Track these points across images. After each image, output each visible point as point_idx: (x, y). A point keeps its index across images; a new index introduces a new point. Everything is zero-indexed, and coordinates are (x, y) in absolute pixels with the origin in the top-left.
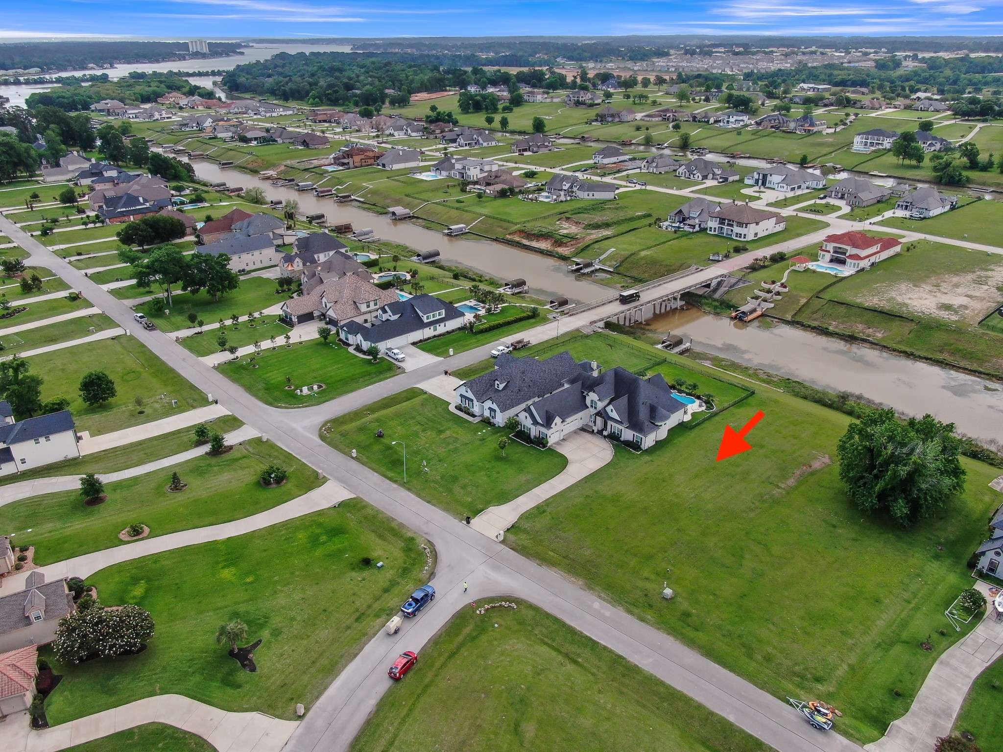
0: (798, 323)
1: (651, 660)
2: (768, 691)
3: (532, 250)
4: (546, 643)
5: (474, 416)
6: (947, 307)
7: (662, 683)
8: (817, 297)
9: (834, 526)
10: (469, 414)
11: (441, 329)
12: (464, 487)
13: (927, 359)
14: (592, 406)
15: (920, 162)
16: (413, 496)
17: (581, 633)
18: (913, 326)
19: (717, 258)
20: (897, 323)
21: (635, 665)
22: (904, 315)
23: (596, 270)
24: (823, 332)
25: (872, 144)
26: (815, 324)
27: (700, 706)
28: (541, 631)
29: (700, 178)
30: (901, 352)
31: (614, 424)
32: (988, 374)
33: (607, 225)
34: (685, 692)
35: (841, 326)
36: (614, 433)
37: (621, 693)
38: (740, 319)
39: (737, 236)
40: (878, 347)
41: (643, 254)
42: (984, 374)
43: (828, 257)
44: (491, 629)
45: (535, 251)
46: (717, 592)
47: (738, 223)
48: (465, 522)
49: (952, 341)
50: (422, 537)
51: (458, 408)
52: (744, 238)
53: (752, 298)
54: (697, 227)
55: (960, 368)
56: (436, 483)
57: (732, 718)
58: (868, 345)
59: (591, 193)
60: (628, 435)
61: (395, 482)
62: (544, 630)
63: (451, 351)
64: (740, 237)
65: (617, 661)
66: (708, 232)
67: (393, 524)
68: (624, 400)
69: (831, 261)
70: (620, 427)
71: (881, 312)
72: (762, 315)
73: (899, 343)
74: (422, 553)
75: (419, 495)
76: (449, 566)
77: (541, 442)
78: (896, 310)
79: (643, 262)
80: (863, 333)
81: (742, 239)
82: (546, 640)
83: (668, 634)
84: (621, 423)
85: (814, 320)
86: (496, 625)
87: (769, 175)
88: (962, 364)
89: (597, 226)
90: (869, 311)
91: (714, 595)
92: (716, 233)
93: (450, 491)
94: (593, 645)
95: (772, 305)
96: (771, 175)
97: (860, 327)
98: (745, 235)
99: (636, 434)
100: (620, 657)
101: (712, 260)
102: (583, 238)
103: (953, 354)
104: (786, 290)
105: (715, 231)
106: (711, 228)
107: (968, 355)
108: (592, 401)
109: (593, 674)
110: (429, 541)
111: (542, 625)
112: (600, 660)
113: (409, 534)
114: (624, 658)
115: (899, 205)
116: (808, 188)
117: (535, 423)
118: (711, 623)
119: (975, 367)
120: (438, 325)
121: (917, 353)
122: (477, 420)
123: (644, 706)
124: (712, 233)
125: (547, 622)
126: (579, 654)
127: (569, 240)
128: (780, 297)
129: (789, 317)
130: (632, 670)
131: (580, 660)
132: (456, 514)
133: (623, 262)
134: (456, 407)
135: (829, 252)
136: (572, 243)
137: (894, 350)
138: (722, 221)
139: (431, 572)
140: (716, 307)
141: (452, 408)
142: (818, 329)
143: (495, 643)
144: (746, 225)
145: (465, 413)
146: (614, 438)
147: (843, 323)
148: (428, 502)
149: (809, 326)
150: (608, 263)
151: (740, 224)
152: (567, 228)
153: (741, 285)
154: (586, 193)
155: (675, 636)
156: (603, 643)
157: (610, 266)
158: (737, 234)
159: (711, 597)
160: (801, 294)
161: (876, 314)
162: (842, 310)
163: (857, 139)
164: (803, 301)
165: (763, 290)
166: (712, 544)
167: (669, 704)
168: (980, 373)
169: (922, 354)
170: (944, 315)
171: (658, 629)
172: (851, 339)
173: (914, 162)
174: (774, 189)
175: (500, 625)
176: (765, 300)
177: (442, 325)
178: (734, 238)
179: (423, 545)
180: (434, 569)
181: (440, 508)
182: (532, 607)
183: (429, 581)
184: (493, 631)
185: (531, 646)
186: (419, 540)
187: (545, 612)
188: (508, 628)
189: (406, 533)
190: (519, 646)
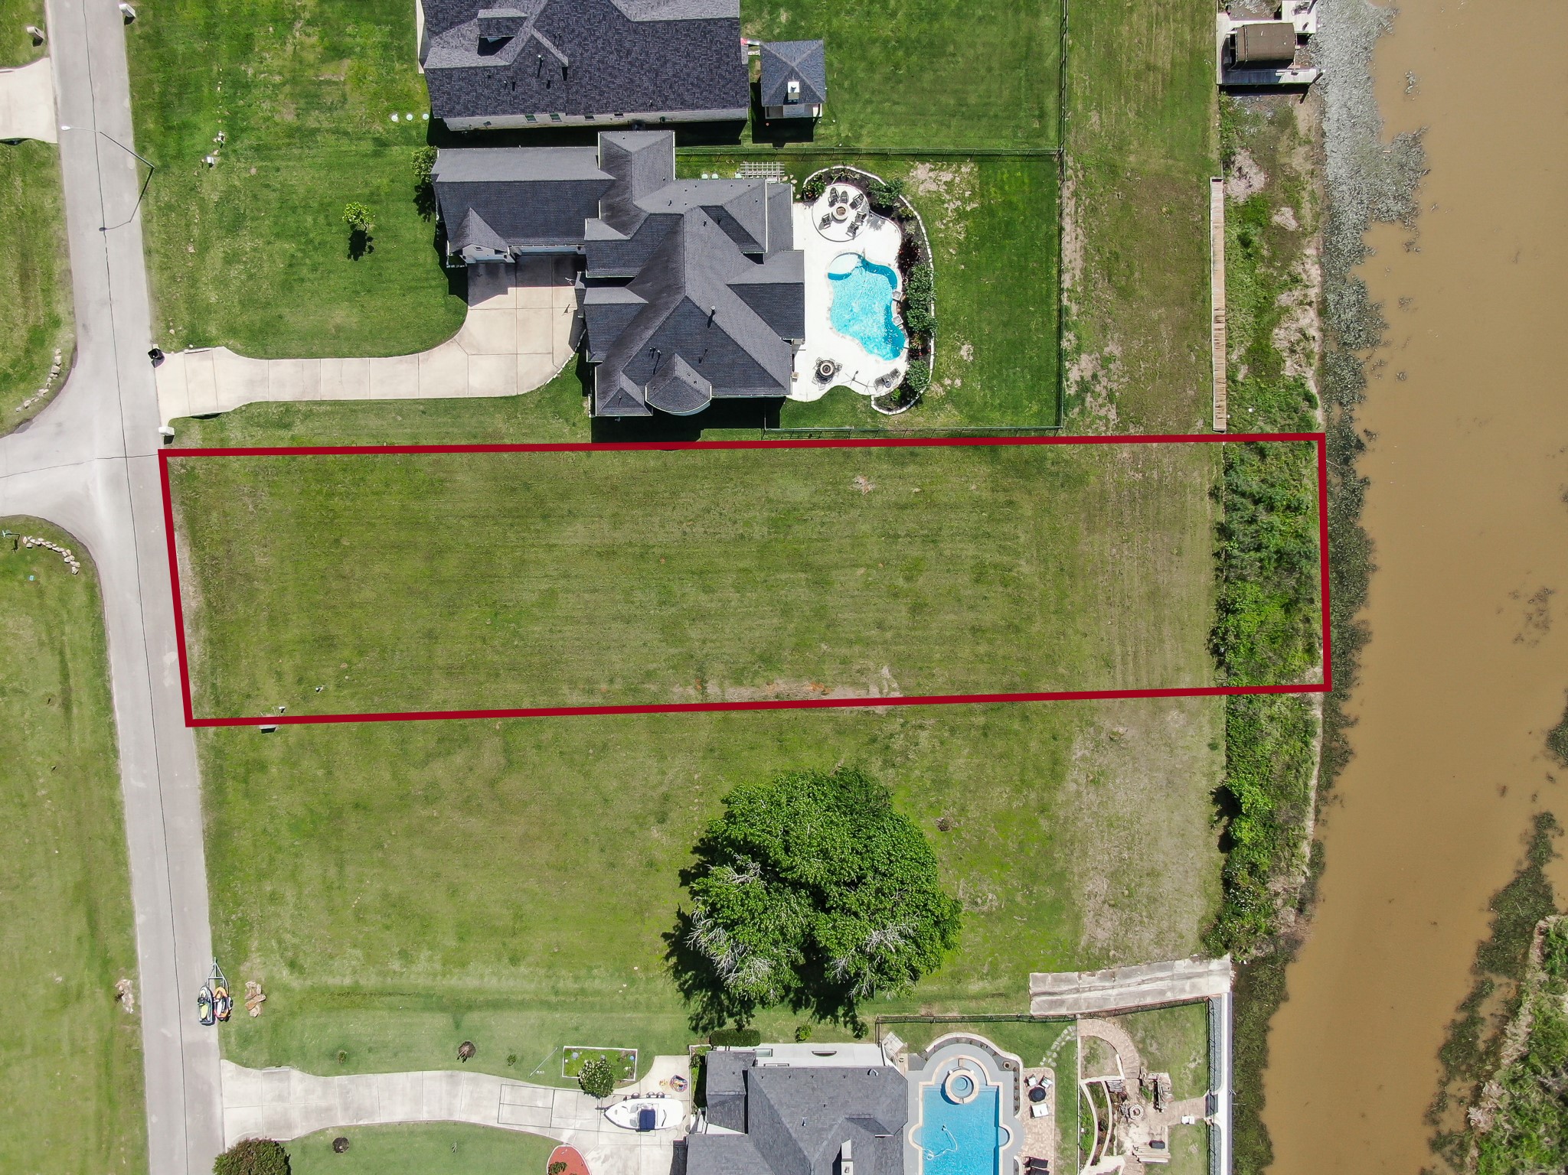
1: (142, 785)
4: (63, 654)
7: (119, 821)
12: (230, 260)
17: (109, 681)
21: (118, 777)
28: (73, 633)
34: (131, 853)
44: (21, 577)
50: (74, 331)
56: (201, 209)
57: (140, 919)
61: (143, 151)
62: (77, 635)
65: (108, 751)
67: (58, 267)
76: (60, 425)
82: (68, 650)
86: (32, 578)
93: (205, 250)
100: (115, 751)
109: (70, 741)
110: (75, 349)
111: (80, 627)
112: (94, 732)
113: (61, 310)
114: (117, 757)
123: (79, 824)
125: (89, 628)
126: (81, 704)
130: (110, 777)
131: (75, 711)
132: (161, 320)
139: (27, 416)
148: (148, 252)
156: (118, 716)
167: (103, 847)
171: (201, 757)
175: (37, 582)
179: (59, 351)
180: (36, 413)
181: (150, 282)
182: (94, 592)
183: (12, 433)
184: (21, 583)
185: (42, 644)
186: (64, 335)
187: (102, 612)
188: (41, 594)
189: (58, 302)
190: (27, 634)
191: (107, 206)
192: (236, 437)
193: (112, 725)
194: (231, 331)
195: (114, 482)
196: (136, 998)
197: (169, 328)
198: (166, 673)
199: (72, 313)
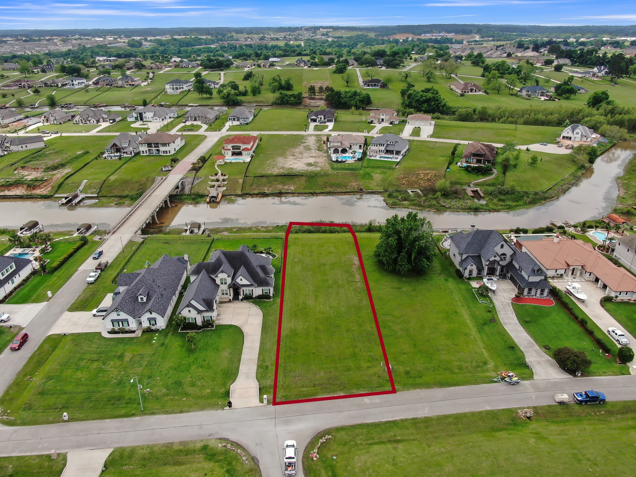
0: (246, 194)
1: (427, 409)
2: (482, 383)
3: (10, 198)
4: (372, 444)
5: (134, 332)
6: (309, 165)
7: (446, 417)
8: (246, 176)
9: (400, 288)
10: (127, 332)
11: (18, 280)
12: (193, 385)
13: (322, 193)
14: (222, 283)
15: (211, 95)
16: (164, 416)
17: (381, 422)
18: (304, 179)
19: (167, 169)
20: (296, 179)
21: (426, 417)
22: (297, 174)
23: (83, 199)
24: (264, 195)
25: (177, 89)
26: (256, 192)
27: (473, 414)
28: (361, 439)
29: (95, 122)
30: (309, 193)
31: (244, 289)
32: (352, 192)
33: (63, 165)
34: (459, 412)
35: (271, 189)
36: (246, 294)
37: (437, 438)
38: (213, 202)
39: (164, 153)
40: (296, 194)
41: (112, 178)
42: (351, 192)
43: (230, 153)
44: (334, 462)
45: (13, 198)
46: (404, 351)
47: (162, 144)
48: (228, 408)
49: (327, 181)
50: (211, 439)
51: (113, 332)
52: (170, 153)
53: (211, 187)
54: (133, 152)
55: (339, 193)
56: (167, 395)
57: (488, 408)
58: (290, 195)
59: (24, 146)
60: (258, 291)
61: (133, 415)
62: (361, 437)
63: (49, 293)
64: (167, 153)
65: (415, 422)
66: (142, 154)
67: (176, 447)
68: (242, 270)
69: (233, 155)
70: (251, 289)
71: (285, 175)
72: (223, 196)
73: (304, 189)
74: (226, 451)
75: (167, 413)
76: (257, 444)
77: (208, 324)
78: (290, 172)
79: (117, 184)
80: (284, 189)
81: (168, 154)
82: (369, 442)
83: (415, 389)
84: (251, 285)
85: (254, 190)
86: (334, 458)
87: (143, 113)
88: (339, 190)
89: (55, 168)
90: (279, 177)
91: (404, 353)
92: (148, 154)
93: (186, 394)
94: (394, 424)
95: (225, 188)
96: (145, 113)
97: (280, 186)
98: (169, 151)
99: (264, 288)
100: (413, 419)
101: (165, 171)
102: (51, 179)
103: (331, 187)
104: (227, 177)
105: (146, 153)
106: (143, 151)
107: (338, 185)
108: (221, 279)
109: (414, 440)
110: (220, 439)
111: (357, 435)
112: (407, 429)
113: (199, 445)
114: (417, 418)
115: (230, 119)
116: (170, 118)
117: (199, 312)
118: (421, 369)
119: (345, 190)
120: (14, 278)
121: (317, 192)
122: (139, 333)
123: (453, 435)
124: (145, 154)
125: (357, 431)
126: (395, 436)
127: (41, 182)
128: (226, 183)
129: (240, 193)
130: (427, 421)
131: (399, 438)
132: (214, 406)
133: (101, 187)
134: (109, 332)
135: (230, 150)
136: (44, 184)
137: (306, 193)
138: (149, 145)
139: (251, 459)
140: (193, 199)
141: (106, 335)
142: (260, 194)
143: (349, 468)
144: (168, 144)
145: (122, 333)
146: (248, 298)
147: (270, 186)
148: (181, 412)
149: (254, 194)
150: (89, 191)
151: (164, 145)
152: (30, 175)
153: (197, 182)
154: (20, 147)
155: (419, 388)
156: (397, 418)
157: (92, 193)
158: (163, 151)
159: (405, 356)
160: (237, 177)
161: (283, 177)
162: (264, 180)
163: (167, 87)
164: (241, 181)
165: (213, 181)
166: (370, 329)
167: (461, 424)
168: (349, 192)
169: (320, 191)
170: (312, 168)
171: (408, 390)
172: (280, 194)
173: (208, 96)
174: (151, 121)
175: (337, 455)
176: (219, 187)
177: (17, 276)
178: (163, 154)
179: (220, 445)
180: (250, 455)
181: (196, 411)
182: (339, 429)
183: (258, 466)
184: (337, 462)
185: (368, 452)
186: (212, 443)
187: (349, 426)
188: (342, 453)
189: (195, 446)
190: (363, 458)
191: (154, 427)
192: (270, 382)
193: (402, 420)
194: (224, 384)
195: (287, 422)
196: (525, 408)
197: (218, 404)
198: (374, 402)
199: (202, 441)
